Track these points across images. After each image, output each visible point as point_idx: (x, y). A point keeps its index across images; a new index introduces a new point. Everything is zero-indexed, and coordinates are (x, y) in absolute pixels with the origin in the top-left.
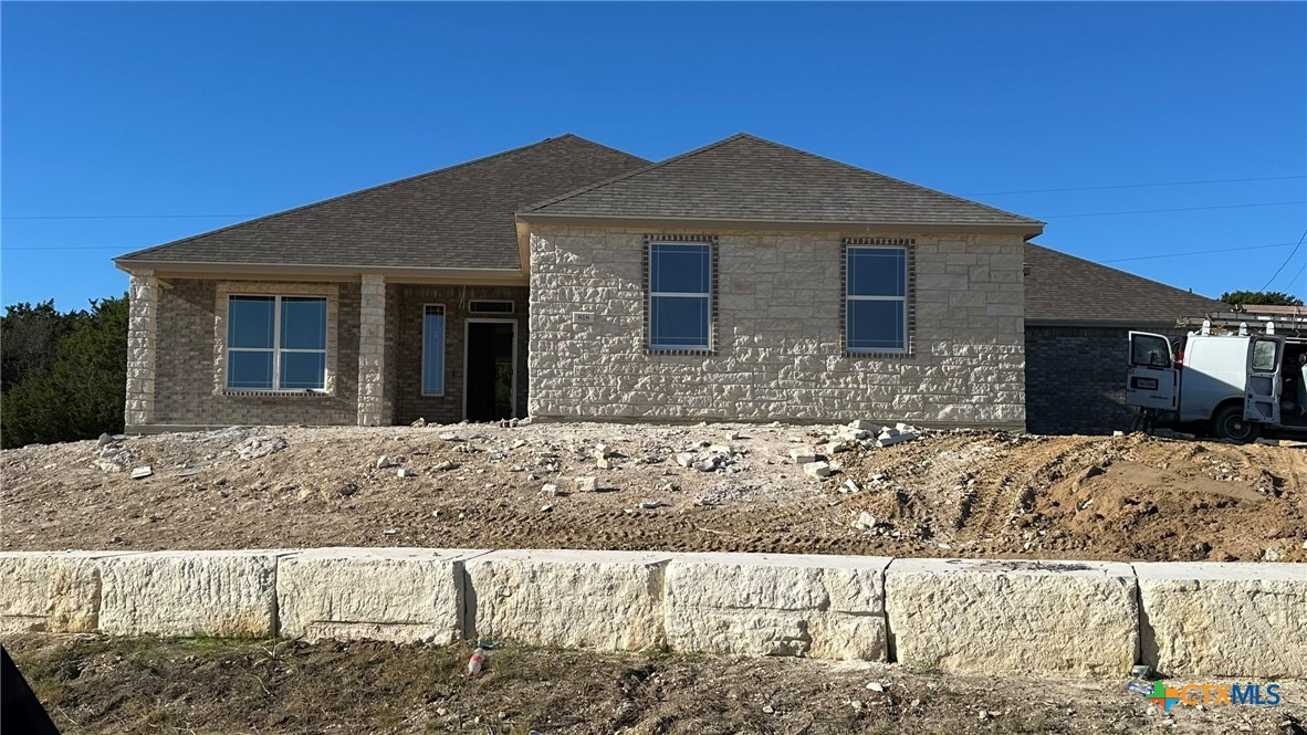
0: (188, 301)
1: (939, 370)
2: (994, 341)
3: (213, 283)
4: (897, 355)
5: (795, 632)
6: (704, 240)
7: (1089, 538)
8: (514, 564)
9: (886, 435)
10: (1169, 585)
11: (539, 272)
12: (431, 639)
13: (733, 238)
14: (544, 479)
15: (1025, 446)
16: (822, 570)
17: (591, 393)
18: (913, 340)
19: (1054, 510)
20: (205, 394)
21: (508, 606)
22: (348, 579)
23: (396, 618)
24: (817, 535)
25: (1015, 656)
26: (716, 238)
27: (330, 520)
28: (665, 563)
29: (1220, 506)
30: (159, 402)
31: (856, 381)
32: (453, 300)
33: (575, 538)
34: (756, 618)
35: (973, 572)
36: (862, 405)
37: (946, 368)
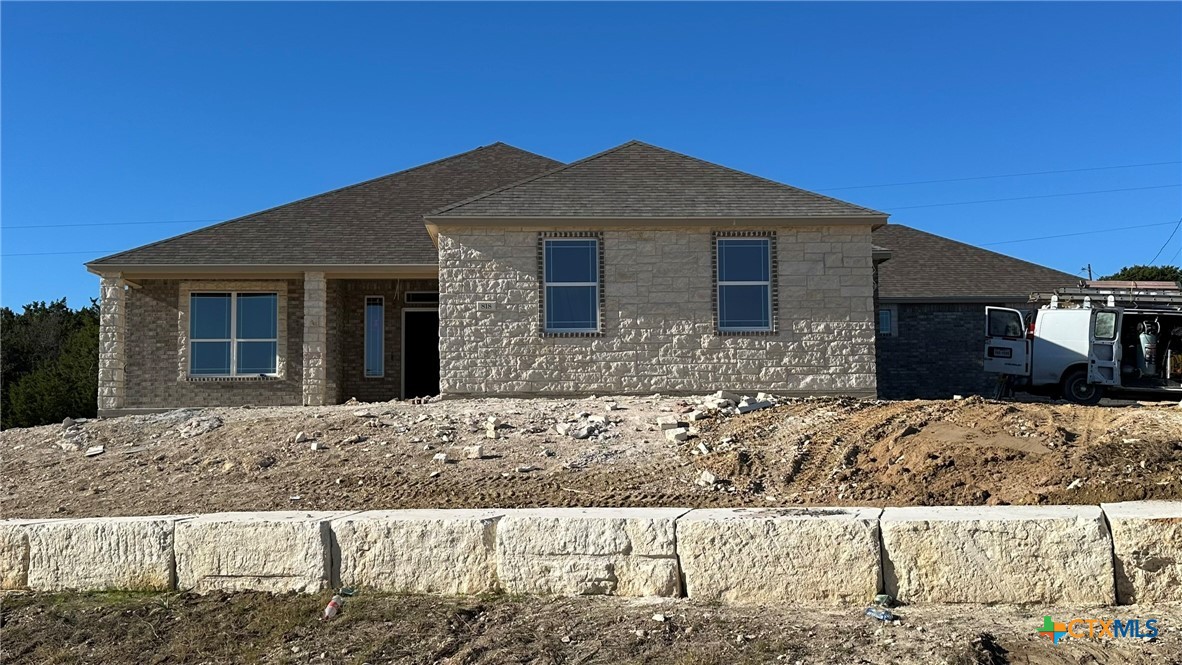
0: (155, 299)
1: (800, 345)
2: (848, 319)
3: (176, 283)
4: (762, 333)
5: (603, 574)
6: (591, 236)
7: (893, 488)
8: (372, 522)
9: (743, 404)
10: (904, 526)
11: (447, 267)
12: (303, 589)
13: (616, 234)
14: (439, 449)
15: (865, 410)
16: (625, 520)
17: (494, 372)
18: (776, 319)
19: (870, 465)
20: (170, 380)
21: (367, 559)
22: (232, 539)
23: (273, 572)
24: (663, 491)
25: (780, 589)
26: (602, 234)
27: (247, 489)
28: (499, 518)
29: (1009, 458)
30: (131, 388)
31: (727, 356)
32: (390, 292)
33: (454, 499)
34: (572, 563)
35: (749, 518)
36: (733, 377)
37: (806, 343)
